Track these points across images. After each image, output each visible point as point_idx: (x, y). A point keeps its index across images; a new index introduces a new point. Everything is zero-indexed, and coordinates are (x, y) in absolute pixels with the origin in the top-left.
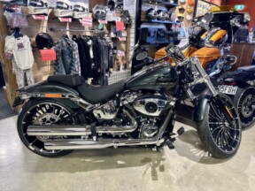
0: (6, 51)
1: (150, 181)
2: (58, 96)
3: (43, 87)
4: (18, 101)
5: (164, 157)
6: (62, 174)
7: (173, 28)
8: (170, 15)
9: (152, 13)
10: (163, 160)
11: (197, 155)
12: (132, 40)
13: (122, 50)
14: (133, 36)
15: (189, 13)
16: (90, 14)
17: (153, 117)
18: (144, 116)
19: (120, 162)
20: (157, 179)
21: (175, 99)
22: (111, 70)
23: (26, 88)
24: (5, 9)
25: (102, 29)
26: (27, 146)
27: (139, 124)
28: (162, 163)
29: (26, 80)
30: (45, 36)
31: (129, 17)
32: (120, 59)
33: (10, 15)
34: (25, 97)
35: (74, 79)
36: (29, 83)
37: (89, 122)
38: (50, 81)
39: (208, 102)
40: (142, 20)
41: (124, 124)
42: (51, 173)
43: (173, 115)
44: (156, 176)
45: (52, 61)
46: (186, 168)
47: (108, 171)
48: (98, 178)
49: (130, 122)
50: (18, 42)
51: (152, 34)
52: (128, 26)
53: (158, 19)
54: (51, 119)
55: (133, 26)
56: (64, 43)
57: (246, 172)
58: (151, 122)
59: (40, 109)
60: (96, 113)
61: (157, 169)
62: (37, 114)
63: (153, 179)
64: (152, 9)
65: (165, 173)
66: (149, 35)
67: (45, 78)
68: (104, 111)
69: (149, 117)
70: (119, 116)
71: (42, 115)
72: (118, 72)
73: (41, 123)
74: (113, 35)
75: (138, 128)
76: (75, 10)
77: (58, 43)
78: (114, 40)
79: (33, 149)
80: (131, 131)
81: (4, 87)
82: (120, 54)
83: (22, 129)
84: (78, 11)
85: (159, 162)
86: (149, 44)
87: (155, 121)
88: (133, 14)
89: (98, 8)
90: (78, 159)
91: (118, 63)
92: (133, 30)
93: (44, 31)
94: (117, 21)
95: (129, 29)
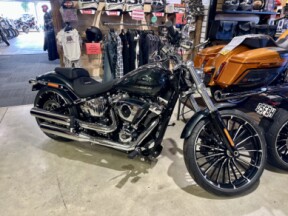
0: (57, 43)
1: (113, 186)
2: (56, 86)
5: (149, 170)
7: (271, 19)
9: (230, 2)
10: (146, 172)
12: (203, 35)
19: (104, 161)
20: (120, 187)
28: (141, 175)
30: (94, 30)
31: (201, 7)
40: (217, 10)
44: (122, 184)
50: (67, 35)
51: (226, 29)
52: (199, 18)
55: (206, 18)
56: (109, 37)
61: (131, 178)
65: (134, 184)
70: (107, 115)
85: (139, 173)
88: (207, 3)
90: (74, 148)
92: (205, 24)
95: (199, 21)
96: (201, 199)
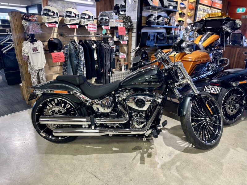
0: (23, 54)
1: (139, 164)
2: (65, 92)
3: (52, 85)
4: (33, 96)
5: (152, 146)
6: (66, 156)
7: (173, 31)
8: (170, 20)
9: (152, 19)
10: (152, 148)
11: (182, 145)
12: (134, 43)
13: (124, 52)
14: (134, 39)
15: (189, 17)
16: (95, 21)
17: (142, 111)
18: (135, 111)
19: (114, 149)
20: (144, 163)
21: (162, 97)
22: (114, 70)
23: (39, 85)
24: (23, 18)
25: (106, 34)
26: (39, 133)
27: (131, 117)
28: (150, 151)
29: (39, 79)
30: (56, 41)
31: (131, 22)
32: (122, 61)
33: (27, 23)
34: (39, 93)
35: (77, 79)
36: (41, 81)
37: (89, 115)
38: (59, 80)
39: (191, 100)
40: (143, 25)
41: (118, 116)
42: (57, 155)
43: (160, 110)
44: (144, 161)
45: (61, 63)
46: (170, 156)
47: (104, 155)
48: (96, 160)
49: (124, 115)
50: (33, 46)
51: (152, 38)
52: (129, 30)
53: (158, 24)
54: (59, 111)
55: (135, 30)
56: (72, 47)
57: (223, 161)
58: (141, 116)
59: (50, 102)
60: (95, 107)
61: (146, 155)
62: (48, 107)
63: (141, 163)
64: (152, 15)
65: (152, 159)
66: (149, 38)
67: (54, 78)
68: (102, 105)
69: (139, 112)
70: (115, 110)
71: (51, 108)
72: (120, 72)
73: (51, 114)
74: (115, 39)
75: (130, 120)
76: (82, 18)
77: (66, 47)
78: (116, 43)
79: (43, 135)
80: (124, 122)
81: (21, 84)
82: (122, 56)
83: (35, 119)
84: (84, 18)
85: (148, 150)
86: (149, 46)
87: (144, 115)
88: (134, 19)
89: (102, 15)
90: (80, 145)
91: (120, 64)
92: (134, 34)
93: (55, 36)
94: (119, 26)
95: (130, 33)
96: (198, 154)
